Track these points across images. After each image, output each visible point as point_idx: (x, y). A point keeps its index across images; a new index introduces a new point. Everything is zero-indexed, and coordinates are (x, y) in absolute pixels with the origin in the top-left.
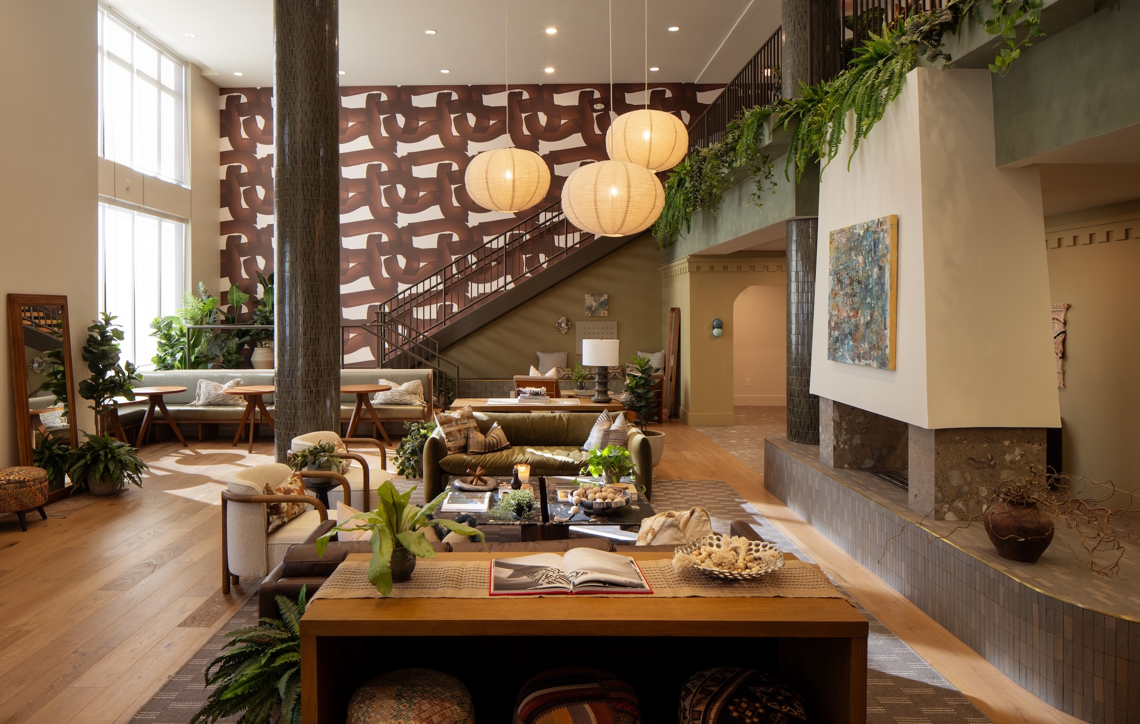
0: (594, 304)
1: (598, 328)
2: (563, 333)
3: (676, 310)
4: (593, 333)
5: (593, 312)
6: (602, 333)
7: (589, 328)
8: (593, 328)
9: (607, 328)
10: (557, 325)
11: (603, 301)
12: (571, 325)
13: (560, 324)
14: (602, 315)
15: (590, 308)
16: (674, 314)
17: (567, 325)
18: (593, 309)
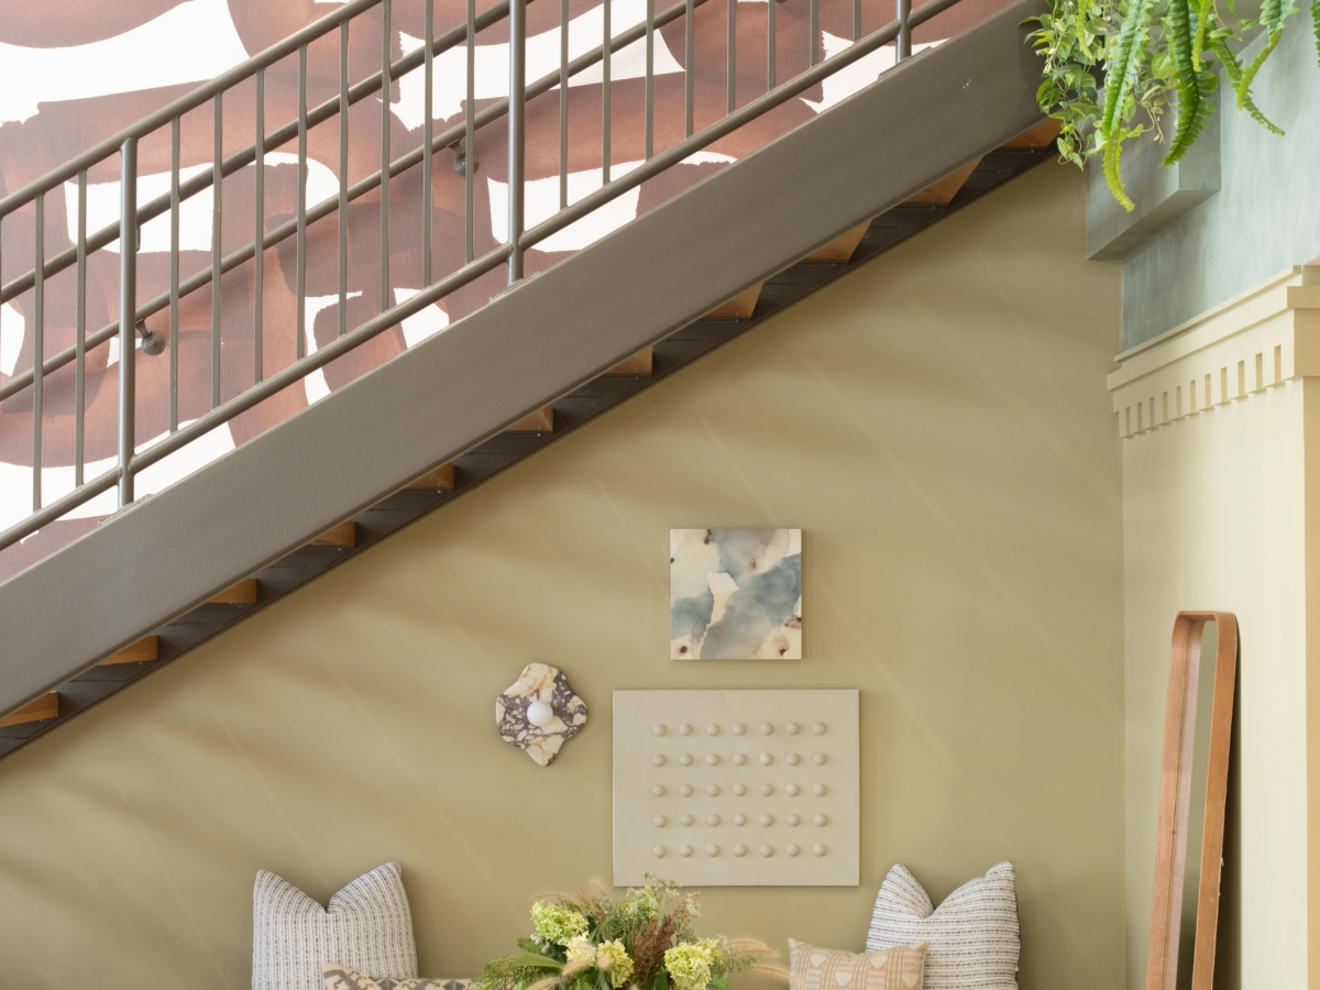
0: (724, 589)
1: (744, 731)
2: (539, 756)
3: (1211, 631)
4: (718, 761)
5: (718, 635)
6: (771, 761)
7: (691, 730)
8: (718, 731)
9: (798, 730)
10: (500, 710)
11: (776, 571)
12: (585, 711)
13: (517, 707)
14: (769, 652)
15: (696, 612)
16: (1196, 652)
17: (559, 711)
18: (717, 615)
